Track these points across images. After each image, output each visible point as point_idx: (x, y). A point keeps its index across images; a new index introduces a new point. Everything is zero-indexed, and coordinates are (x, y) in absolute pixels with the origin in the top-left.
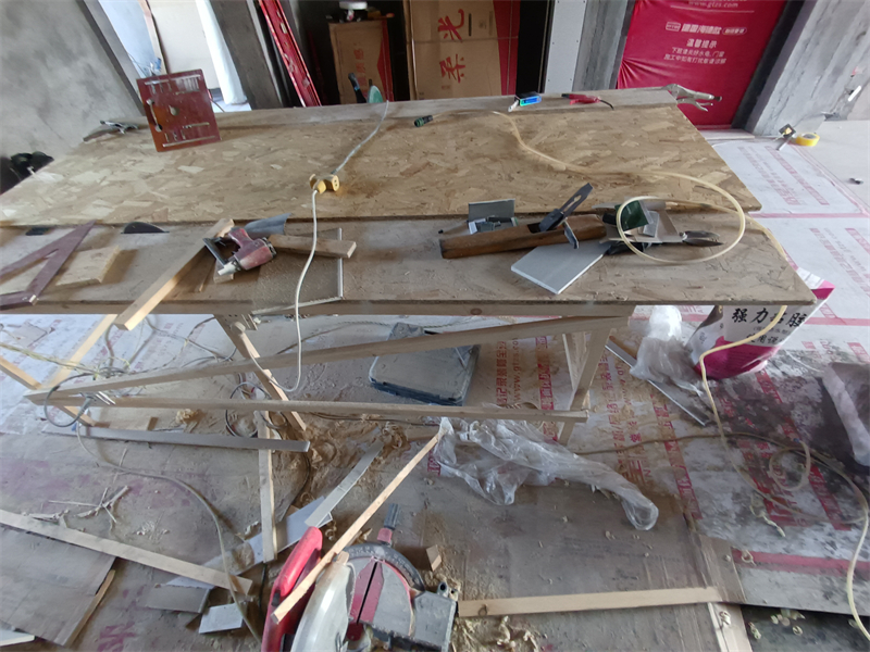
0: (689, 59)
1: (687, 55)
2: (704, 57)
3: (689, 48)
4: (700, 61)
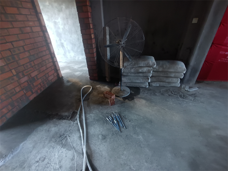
1: (226, 60)
3: (227, 58)
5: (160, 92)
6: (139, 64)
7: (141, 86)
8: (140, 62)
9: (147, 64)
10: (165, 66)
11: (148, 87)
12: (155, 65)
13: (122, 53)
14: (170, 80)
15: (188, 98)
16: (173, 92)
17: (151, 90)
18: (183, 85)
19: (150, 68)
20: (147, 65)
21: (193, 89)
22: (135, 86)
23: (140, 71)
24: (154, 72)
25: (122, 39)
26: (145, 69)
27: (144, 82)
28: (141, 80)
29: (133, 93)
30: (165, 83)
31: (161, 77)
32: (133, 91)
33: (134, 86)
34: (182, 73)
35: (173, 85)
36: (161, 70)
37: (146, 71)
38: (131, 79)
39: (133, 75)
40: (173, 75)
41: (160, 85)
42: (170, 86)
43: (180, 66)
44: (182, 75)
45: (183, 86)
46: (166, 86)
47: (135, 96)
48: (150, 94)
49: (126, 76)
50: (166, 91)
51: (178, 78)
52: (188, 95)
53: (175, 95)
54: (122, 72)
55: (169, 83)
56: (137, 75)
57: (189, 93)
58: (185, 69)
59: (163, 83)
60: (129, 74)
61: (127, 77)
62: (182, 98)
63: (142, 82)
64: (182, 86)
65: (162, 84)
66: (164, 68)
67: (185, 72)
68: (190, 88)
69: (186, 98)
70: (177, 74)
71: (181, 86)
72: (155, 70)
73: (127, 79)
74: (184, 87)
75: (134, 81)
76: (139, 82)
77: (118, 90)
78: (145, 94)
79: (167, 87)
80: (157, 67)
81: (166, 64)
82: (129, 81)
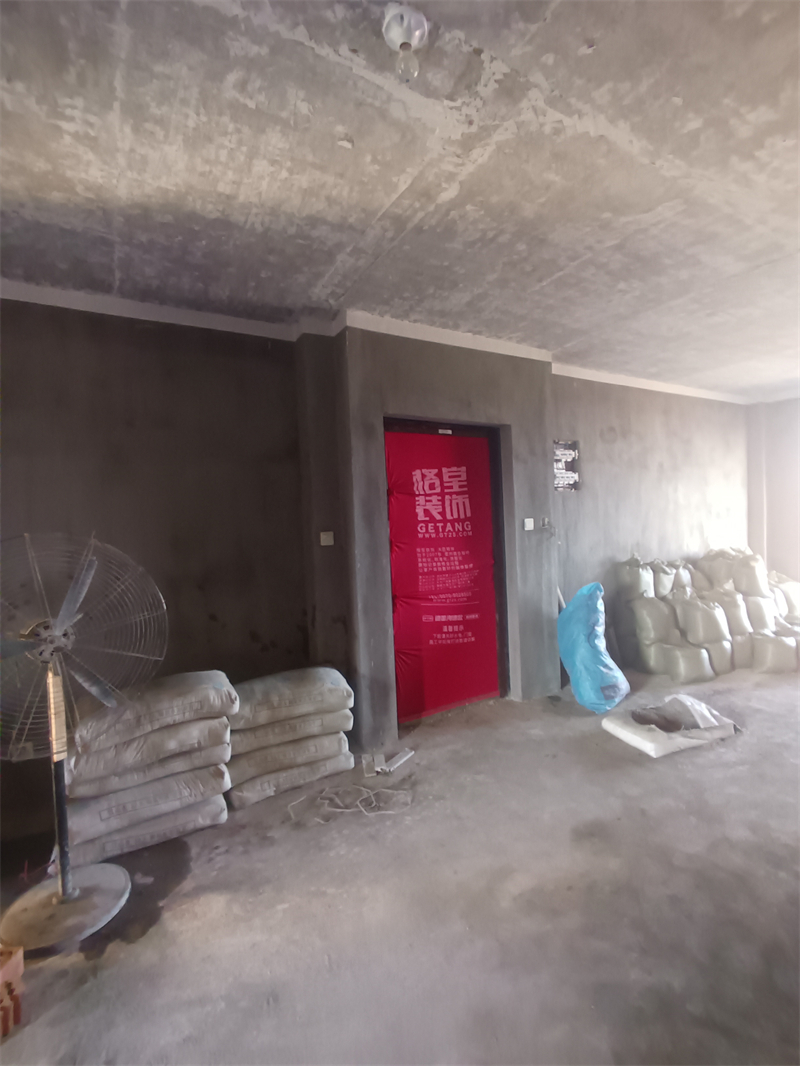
0: (449, 642)
1: (446, 639)
2: (458, 638)
3: (445, 633)
4: (457, 641)
5: (286, 819)
6: (161, 714)
7: (191, 826)
8: (165, 705)
9: (196, 706)
10: (275, 699)
11: (225, 816)
12: (238, 703)
13: (59, 679)
14: (311, 750)
15: (395, 799)
16: (337, 801)
17: (243, 827)
18: (363, 756)
19: (215, 723)
20: (202, 708)
21: (401, 758)
22: (156, 841)
23: (172, 745)
24: (237, 737)
25: (55, 615)
26: (195, 733)
27: (199, 798)
28: (186, 793)
29: (149, 880)
30: (295, 771)
31: (274, 750)
32: (146, 874)
33: (150, 842)
34: (344, 707)
35: (329, 767)
36: (263, 716)
37: (199, 743)
38: (129, 807)
39: (135, 778)
40: (314, 727)
41: (277, 786)
42: (318, 776)
43: (329, 685)
44: (348, 718)
45: (366, 759)
46: (302, 782)
47: (163, 898)
48: (241, 849)
49: (96, 798)
50: (312, 804)
51: (338, 732)
52: (388, 788)
53: (347, 807)
54: (67, 779)
55: (311, 764)
56: (158, 772)
57: (392, 780)
58: (347, 691)
59: (290, 772)
60: (115, 782)
61: (104, 804)
62: (373, 809)
63: (192, 800)
64: (364, 762)
65: (285, 779)
66: (275, 704)
67: (351, 703)
68: (389, 758)
69: (386, 803)
70: (328, 718)
71: (358, 762)
72: (240, 725)
73: (105, 815)
74: (368, 764)
75: (147, 811)
76: (176, 804)
77: (46, 904)
78: (218, 858)
79: (310, 785)
80: (247, 711)
81: (277, 688)
82: (115, 823)
